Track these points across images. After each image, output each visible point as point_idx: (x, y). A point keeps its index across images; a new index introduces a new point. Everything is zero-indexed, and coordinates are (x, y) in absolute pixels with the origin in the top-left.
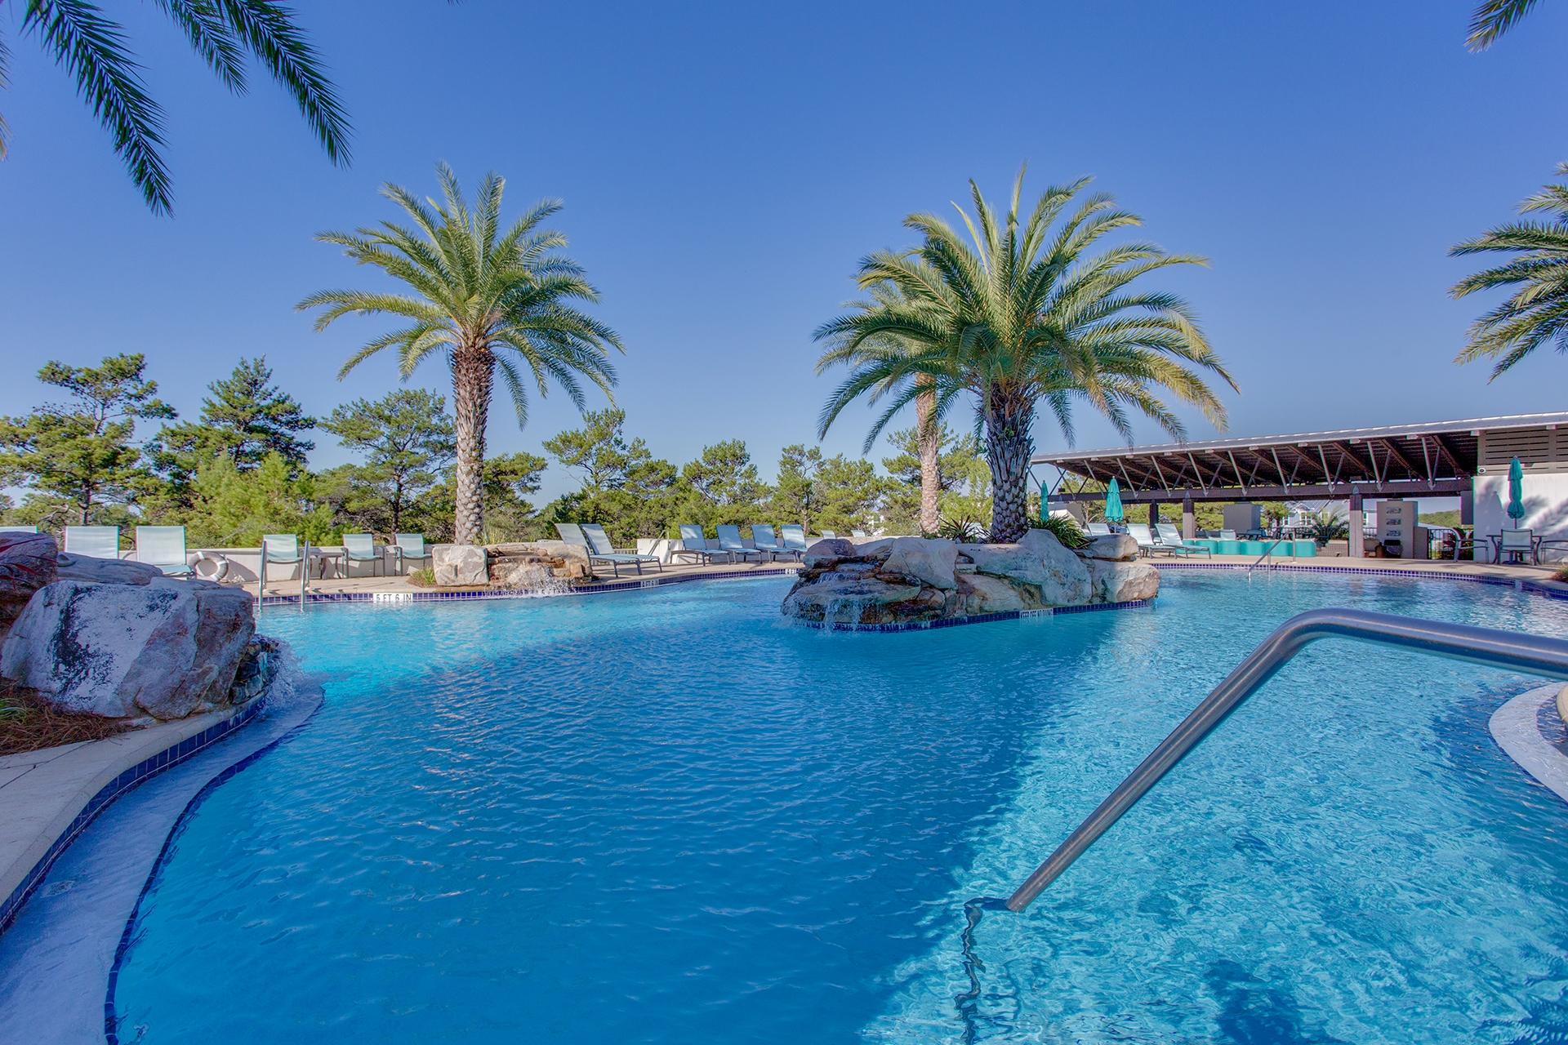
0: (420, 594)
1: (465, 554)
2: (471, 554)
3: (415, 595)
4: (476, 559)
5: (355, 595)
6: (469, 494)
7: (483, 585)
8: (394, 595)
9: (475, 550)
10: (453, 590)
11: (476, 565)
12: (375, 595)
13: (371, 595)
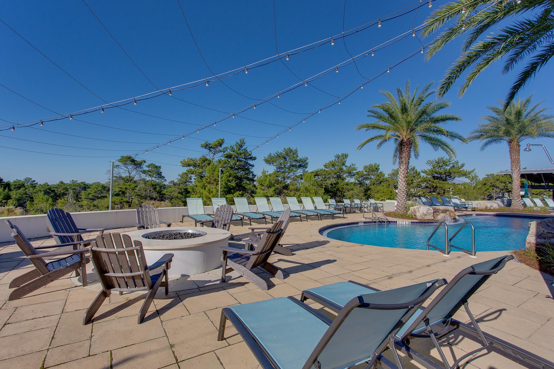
0: (413, 222)
1: (427, 209)
2: (429, 209)
3: (411, 222)
4: (430, 211)
5: (391, 222)
6: (404, 188)
7: (432, 220)
8: (404, 222)
9: (430, 208)
10: (423, 221)
11: (431, 213)
12: (398, 222)
13: (397, 222)
